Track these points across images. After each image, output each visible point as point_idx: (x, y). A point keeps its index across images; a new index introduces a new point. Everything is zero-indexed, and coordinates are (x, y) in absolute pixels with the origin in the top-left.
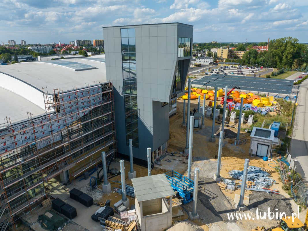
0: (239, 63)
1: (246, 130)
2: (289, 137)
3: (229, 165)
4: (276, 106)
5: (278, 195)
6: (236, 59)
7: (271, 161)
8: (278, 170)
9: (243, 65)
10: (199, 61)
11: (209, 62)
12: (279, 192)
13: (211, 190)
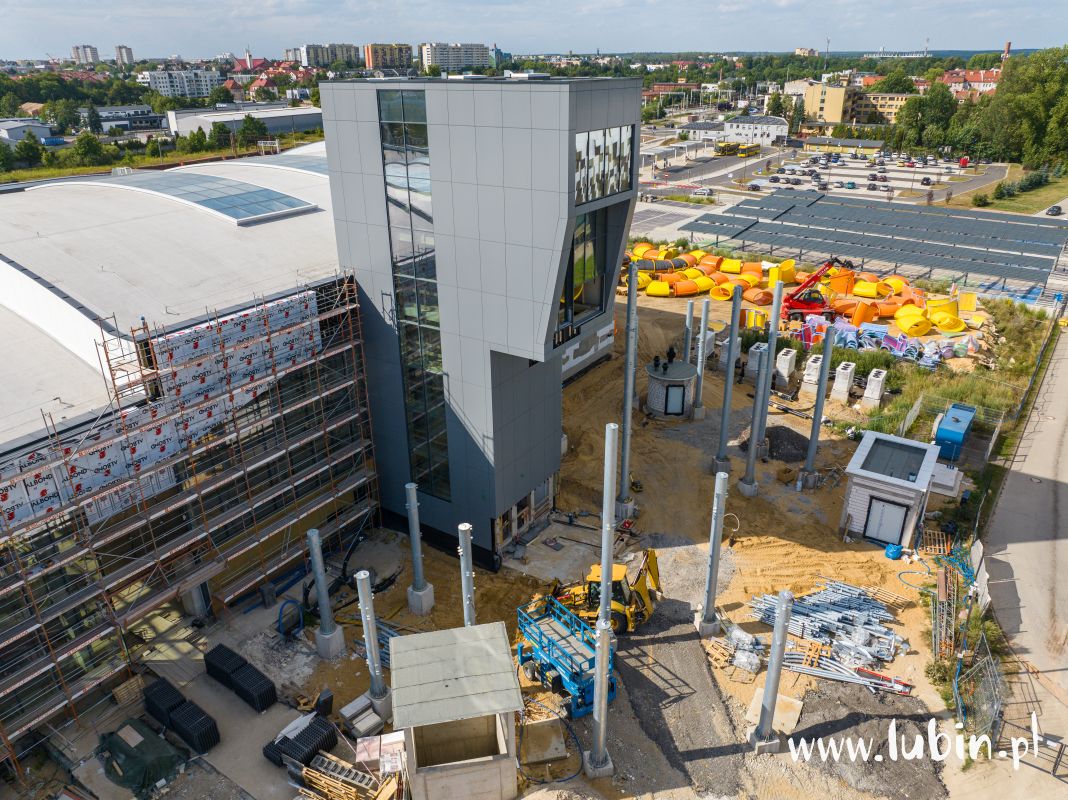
0: (882, 142)
1: (849, 432)
2: (999, 462)
3: (758, 570)
4: (980, 334)
5: (905, 699)
6: (874, 126)
7: (911, 562)
8: (929, 599)
9: (898, 148)
10: (735, 130)
11: (773, 137)
12: (911, 687)
13: (676, 666)
